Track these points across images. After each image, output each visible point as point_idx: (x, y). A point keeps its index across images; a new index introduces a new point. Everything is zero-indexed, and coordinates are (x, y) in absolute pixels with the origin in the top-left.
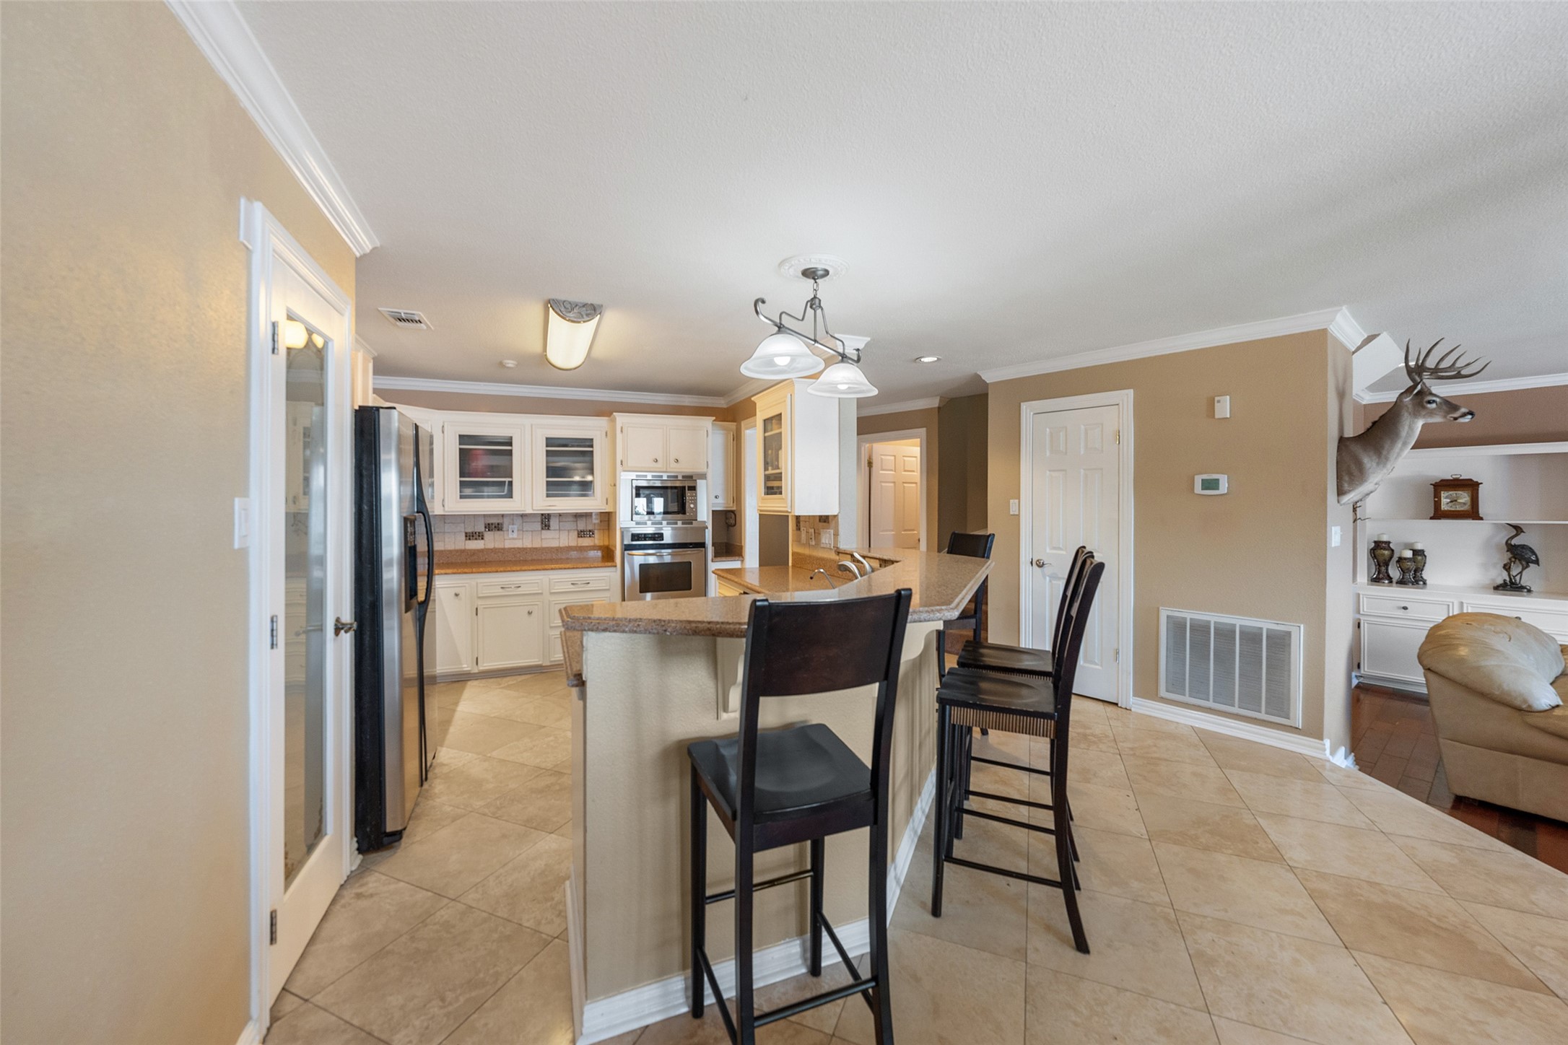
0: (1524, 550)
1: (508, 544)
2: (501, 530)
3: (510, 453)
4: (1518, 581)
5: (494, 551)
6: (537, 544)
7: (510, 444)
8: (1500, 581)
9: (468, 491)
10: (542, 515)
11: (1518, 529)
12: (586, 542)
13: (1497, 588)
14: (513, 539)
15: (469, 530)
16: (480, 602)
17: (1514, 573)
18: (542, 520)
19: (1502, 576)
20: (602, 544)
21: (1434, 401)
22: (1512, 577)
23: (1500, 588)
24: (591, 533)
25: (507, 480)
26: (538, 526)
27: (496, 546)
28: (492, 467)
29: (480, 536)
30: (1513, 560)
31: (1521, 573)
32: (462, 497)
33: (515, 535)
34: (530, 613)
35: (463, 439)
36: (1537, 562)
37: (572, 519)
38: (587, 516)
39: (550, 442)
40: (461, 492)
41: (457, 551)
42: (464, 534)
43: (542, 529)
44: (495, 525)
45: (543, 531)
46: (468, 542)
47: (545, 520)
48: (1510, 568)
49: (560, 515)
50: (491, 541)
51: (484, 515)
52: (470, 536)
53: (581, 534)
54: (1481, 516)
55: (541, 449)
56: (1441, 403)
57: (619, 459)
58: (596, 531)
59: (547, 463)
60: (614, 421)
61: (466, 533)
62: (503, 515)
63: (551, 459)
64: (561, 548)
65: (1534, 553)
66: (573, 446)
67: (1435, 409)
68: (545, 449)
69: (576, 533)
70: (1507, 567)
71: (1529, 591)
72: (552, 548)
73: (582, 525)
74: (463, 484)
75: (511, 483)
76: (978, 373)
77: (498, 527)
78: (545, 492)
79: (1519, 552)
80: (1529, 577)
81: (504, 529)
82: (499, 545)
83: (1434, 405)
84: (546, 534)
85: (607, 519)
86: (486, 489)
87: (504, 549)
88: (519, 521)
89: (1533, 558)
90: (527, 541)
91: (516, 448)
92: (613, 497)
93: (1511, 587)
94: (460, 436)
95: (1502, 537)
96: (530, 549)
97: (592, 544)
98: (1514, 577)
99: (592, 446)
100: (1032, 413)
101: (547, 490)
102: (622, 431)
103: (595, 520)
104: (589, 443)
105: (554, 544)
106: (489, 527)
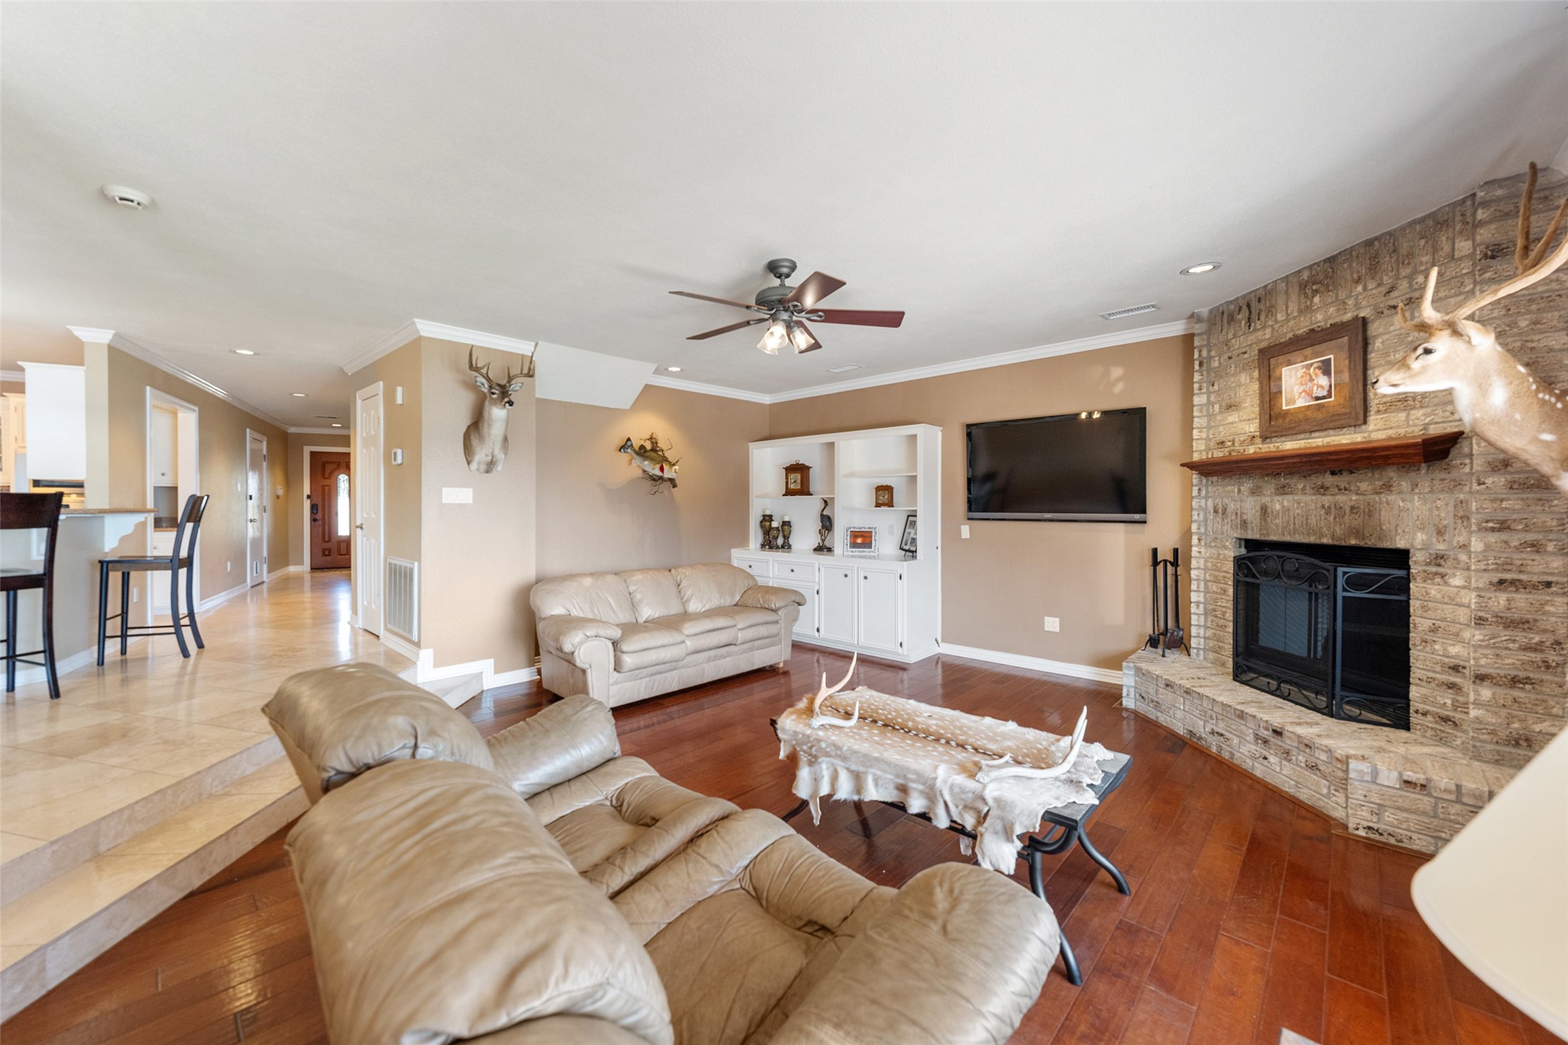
4: (825, 545)
11: (824, 502)
17: (823, 537)
30: (823, 527)
31: (827, 537)
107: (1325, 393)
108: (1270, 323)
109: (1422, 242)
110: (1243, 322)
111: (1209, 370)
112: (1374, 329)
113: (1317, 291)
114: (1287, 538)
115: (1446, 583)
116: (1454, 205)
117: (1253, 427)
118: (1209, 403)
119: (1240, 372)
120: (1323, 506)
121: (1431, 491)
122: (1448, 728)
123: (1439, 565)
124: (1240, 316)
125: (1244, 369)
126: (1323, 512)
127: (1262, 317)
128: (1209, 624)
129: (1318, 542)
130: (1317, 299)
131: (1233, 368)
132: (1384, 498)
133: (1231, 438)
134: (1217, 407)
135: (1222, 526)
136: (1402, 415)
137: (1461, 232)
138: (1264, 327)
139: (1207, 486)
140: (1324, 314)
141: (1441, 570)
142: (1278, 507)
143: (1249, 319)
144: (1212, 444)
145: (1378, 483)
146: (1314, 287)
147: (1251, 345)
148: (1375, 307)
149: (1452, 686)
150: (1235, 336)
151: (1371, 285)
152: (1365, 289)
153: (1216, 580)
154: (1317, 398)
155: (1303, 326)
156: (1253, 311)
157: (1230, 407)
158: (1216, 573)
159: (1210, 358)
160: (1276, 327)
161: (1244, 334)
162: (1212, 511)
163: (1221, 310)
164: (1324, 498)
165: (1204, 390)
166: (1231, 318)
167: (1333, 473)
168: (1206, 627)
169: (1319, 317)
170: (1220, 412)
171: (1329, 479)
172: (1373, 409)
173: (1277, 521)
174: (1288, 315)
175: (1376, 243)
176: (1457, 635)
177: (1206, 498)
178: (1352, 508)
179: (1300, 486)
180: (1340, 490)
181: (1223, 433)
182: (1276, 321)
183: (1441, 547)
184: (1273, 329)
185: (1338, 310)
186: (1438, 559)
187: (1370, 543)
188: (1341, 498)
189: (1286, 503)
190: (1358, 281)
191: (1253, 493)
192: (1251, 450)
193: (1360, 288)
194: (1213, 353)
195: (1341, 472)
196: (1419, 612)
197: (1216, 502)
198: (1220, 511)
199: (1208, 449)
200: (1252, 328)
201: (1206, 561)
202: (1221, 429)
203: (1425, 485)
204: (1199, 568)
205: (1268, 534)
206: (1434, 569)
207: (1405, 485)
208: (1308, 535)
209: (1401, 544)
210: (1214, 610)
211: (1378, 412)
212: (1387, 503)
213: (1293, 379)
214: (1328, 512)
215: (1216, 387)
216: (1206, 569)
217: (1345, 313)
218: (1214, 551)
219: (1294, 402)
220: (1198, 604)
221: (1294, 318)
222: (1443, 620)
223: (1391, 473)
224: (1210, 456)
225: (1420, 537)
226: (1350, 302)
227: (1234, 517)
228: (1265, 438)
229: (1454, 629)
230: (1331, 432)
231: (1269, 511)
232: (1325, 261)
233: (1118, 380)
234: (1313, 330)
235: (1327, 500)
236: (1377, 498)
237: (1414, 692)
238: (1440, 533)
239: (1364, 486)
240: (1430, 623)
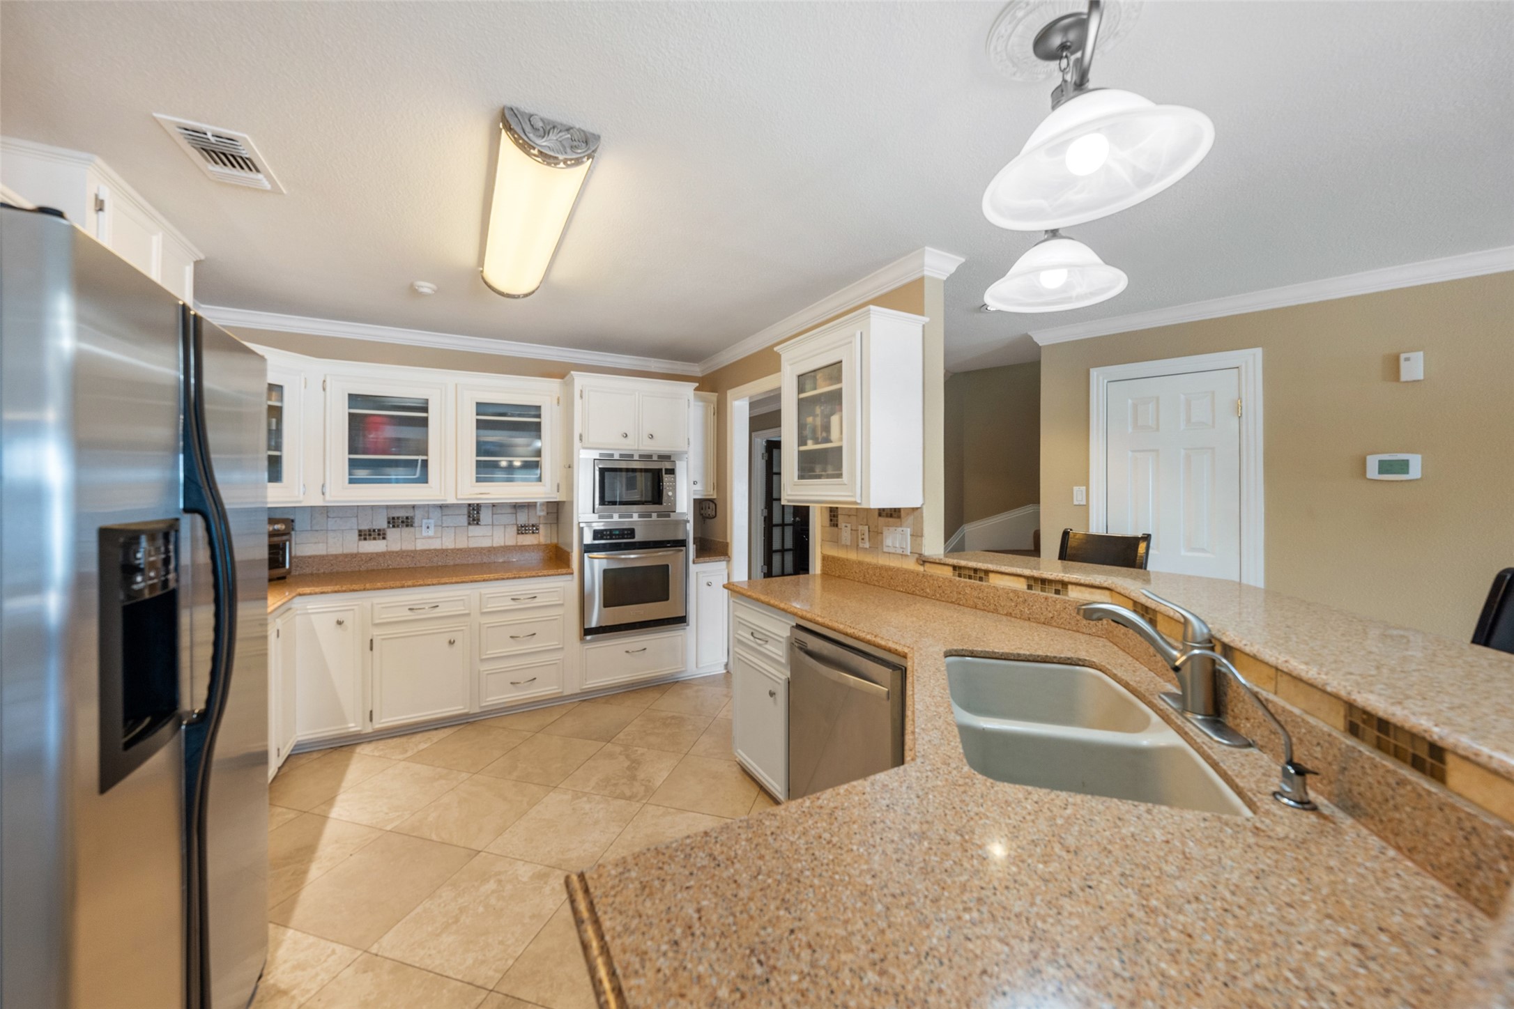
1: (421, 545)
2: (412, 526)
3: (424, 422)
5: (401, 554)
6: (462, 543)
7: (425, 410)
9: (362, 473)
10: (469, 505)
12: (528, 540)
14: (429, 537)
15: (365, 527)
16: (376, 632)
18: (469, 513)
20: (548, 542)
24: (534, 529)
25: (420, 458)
26: (464, 520)
27: (404, 548)
28: (399, 440)
29: (381, 535)
32: (351, 481)
33: (431, 533)
34: (451, 643)
35: (354, 399)
37: (509, 510)
38: (530, 506)
39: (481, 407)
40: (350, 474)
41: (346, 556)
42: (356, 533)
43: (469, 524)
44: (402, 519)
45: (470, 527)
46: (363, 543)
47: (474, 513)
49: (494, 505)
50: (397, 541)
51: (388, 507)
52: (364, 535)
53: (522, 530)
55: (469, 418)
57: (577, 430)
58: (541, 527)
59: (477, 436)
60: (569, 385)
61: (360, 531)
62: (414, 507)
63: (482, 432)
64: (494, 548)
66: (512, 415)
68: (474, 417)
69: (515, 528)
72: (482, 548)
73: (523, 518)
74: (353, 464)
75: (425, 463)
76: (1029, 333)
77: (407, 522)
78: (474, 475)
81: (416, 524)
82: (408, 546)
84: (474, 530)
85: (557, 511)
86: (388, 470)
87: (415, 551)
88: (437, 513)
90: (448, 541)
91: (433, 416)
92: (569, 482)
94: (350, 396)
96: (452, 550)
97: (536, 542)
99: (539, 416)
100: (1106, 381)
101: (477, 474)
102: (581, 397)
103: (541, 513)
104: (536, 410)
105: (486, 543)
106: (394, 522)
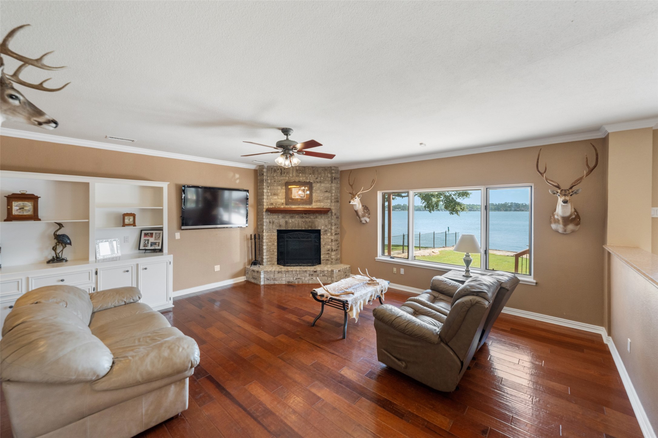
0: (64, 238)
4: (60, 257)
8: (50, 258)
11: (60, 225)
13: (49, 262)
17: (58, 251)
19: (53, 254)
21: (17, 98)
22: (57, 254)
23: (51, 262)
30: (58, 244)
31: (62, 250)
36: (70, 244)
48: (56, 249)
54: (39, 218)
56: (24, 103)
65: (69, 239)
67: (18, 107)
70: (54, 249)
71: (66, 261)
79: (61, 239)
80: (67, 253)
83: (16, 103)
89: (68, 241)
93: (57, 260)
95: (52, 231)
98: (58, 254)
107: (303, 196)
108: (288, 176)
109: (323, 172)
110: (279, 173)
111: (267, 183)
112: (314, 185)
113: (301, 173)
114: (293, 229)
115: (327, 235)
116: (328, 167)
117: (283, 201)
118: (267, 192)
119: (278, 186)
120: (303, 221)
121: (324, 219)
122: (328, 261)
123: (326, 232)
124: (278, 171)
125: (280, 186)
126: (302, 222)
127: (285, 174)
128: (268, 254)
129: (301, 229)
130: (300, 174)
131: (276, 184)
132: (316, 219)
133: (275, 203)
134: (270, 194)
135: (272, 227)
136: (319, 204)
137: (329, 173)
138: (286, 176)
139: (267, 215)
140: (302, 179)
141: (326, 233)
142: (291, 221)
143: (281, 173)
144: (268, 204)
145: (315, 217)
146: (300, 172)
147: (282, 180)
148: (314, 181)
149: (328, 254)
150: (276, 176)
151: (313, 176)
152: (312, 176)
153: (270, 242)
154: (301, 197)
155: (297, 179)
156: (282, 171)
157: (275, 194)
158: (271, 240)
159: (267, 179)
160: (290, 177)
161: (279, 176)
162: (269, 223)
163: (271, 167)
164: (302, 219)
165: (266, 188)
166: (275, 171)
167: (305, 214)
168: (267, 255)
169: (301, 179)
170: (271, 195)
171: (304, 215)
172: (313, 202)
173: (290, 225)
174: (293, 176)
175: (314, 168)
176: (329, 244)
177: (267, 219)
178: (309, 221)
179: (297, 217)
180: (306, 217)
181: (272, 201)
182: (290, 176)
183: (326, 229)
184: (289, 178)
185: (306, 179)
186: (326, 231)
187: (313, 228)
188: (307, 220)
189: (293, 220)
190: (310, 174)
191: (283, 218)
192: (282, 207)
193: (311, 176)
194: (268, 178)
195: (307, 214)
196: (323, 241)
197: (270, 220)
198: (272, 222)
199: (267, 205)
200: (282, 176)
201: (267, 237)
202: (271, 200)
203: (323, 217)
204: (265, 239)
205: (288, 228)
206: (325, 233)
207: (320, 217)
208: (299, 228)
209: (319, 229)
210: (270, 250)
211: (314, 202)
212: (316, 220)
213: (295, 192)
214: (304, 222)
215: (269, 188)
216: (267, 239)
217: (307, 180)
218: (270, 234)
219: (296, 197)
220: (265, 249)
221: (295, 177)
222: (327, 242)
223: (317, 215)
224: (267, 207)
225: (323, 227)
226: (308, 178)
227: (277, 224)
228: (286, 204)
229: (328, 243)
230: (304, 205)
231: (288, 222)
232: (303, 167)
233: (237, 179)
234: (299, 181)
235: (303, 220)
236: (314, 219)
237: (322, 257)
238: (326, 226)
239: (312, 217)
240: (324, 243)
